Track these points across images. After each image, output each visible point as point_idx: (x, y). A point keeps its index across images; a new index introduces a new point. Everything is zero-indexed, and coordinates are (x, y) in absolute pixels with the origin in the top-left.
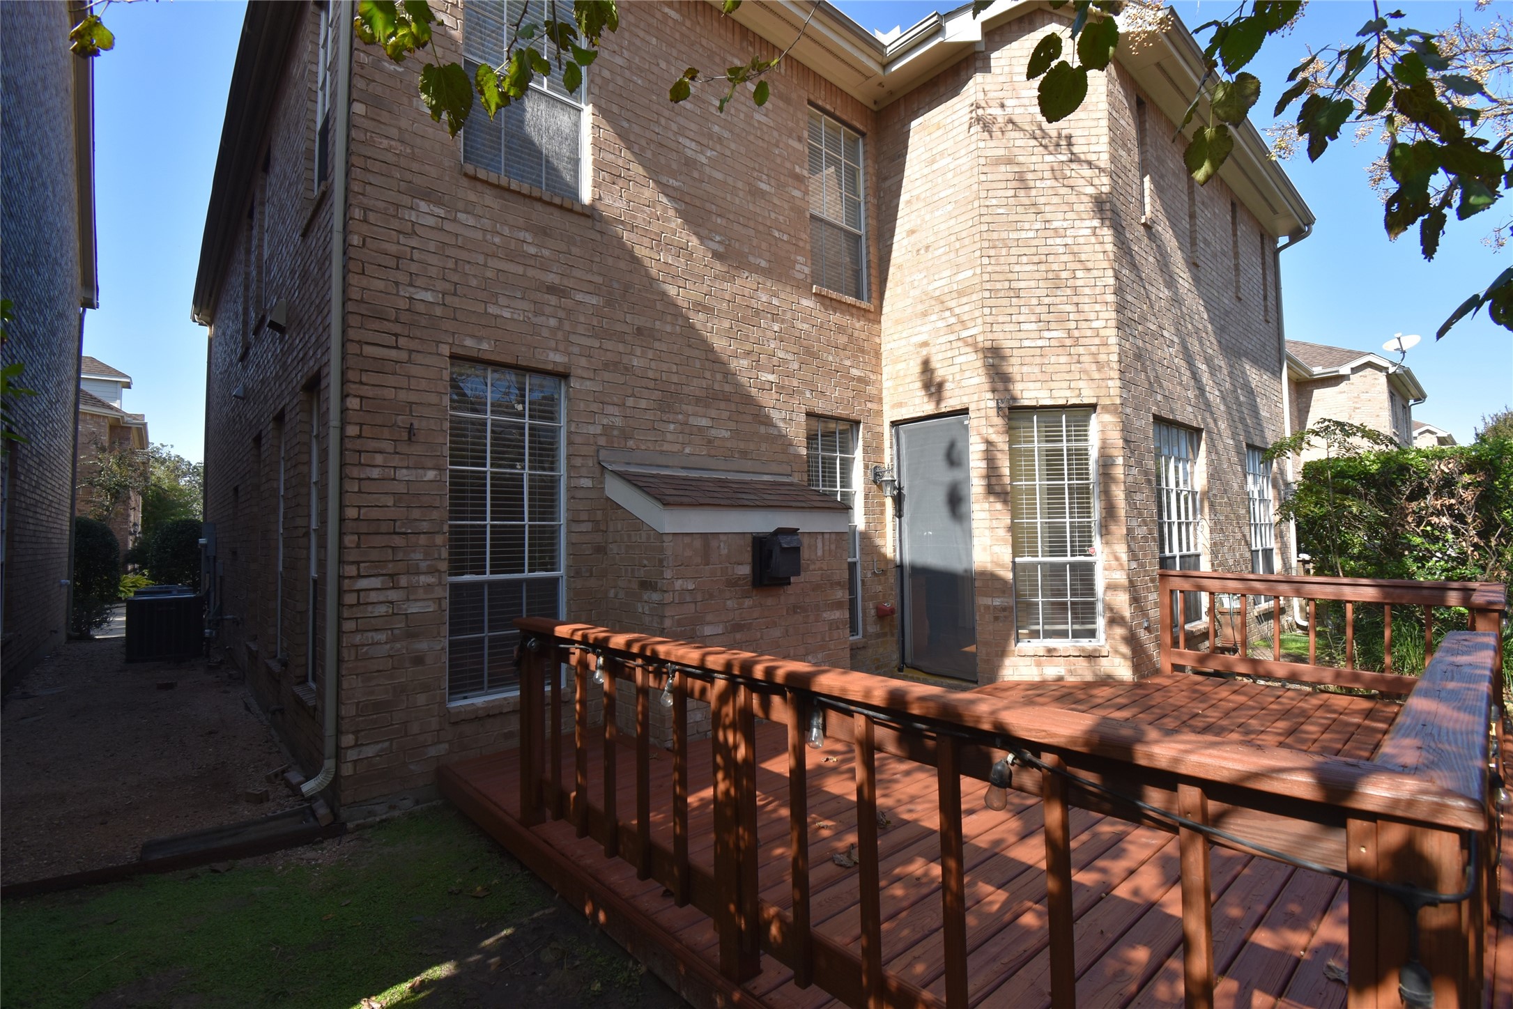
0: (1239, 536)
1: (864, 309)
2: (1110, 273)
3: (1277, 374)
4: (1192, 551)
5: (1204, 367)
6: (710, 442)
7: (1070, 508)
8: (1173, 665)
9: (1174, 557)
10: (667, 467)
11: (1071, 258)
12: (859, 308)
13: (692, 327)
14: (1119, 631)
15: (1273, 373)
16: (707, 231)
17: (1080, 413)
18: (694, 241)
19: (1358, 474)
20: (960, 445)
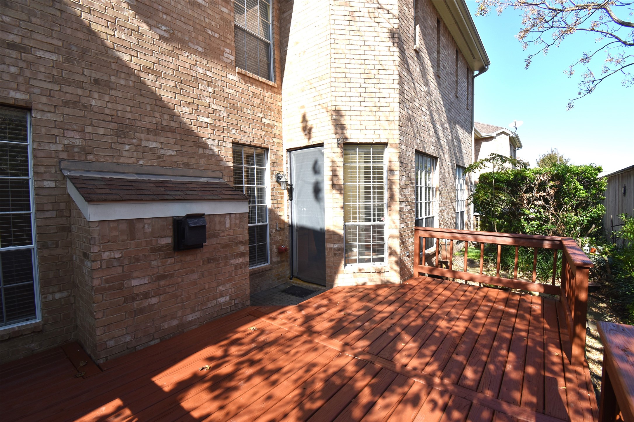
0: (451, 207)
1: (271, 86)
2: (396, 72)
3: (470, 133)
4: (431, 215)
5: (440, 128)
6: (159, 157)
7: (373, 197)
8: (419, 273)
9: (422, 219)
10: (124, 173)
11: (377, 62)
12: (267, 85)
13: (143, 83)
14: (394, 259)
15: (469, 133)
16: (155, 22)
17: (380, 147)
18: (144, 27)
19: (504, 181)
20: (319, 163)
